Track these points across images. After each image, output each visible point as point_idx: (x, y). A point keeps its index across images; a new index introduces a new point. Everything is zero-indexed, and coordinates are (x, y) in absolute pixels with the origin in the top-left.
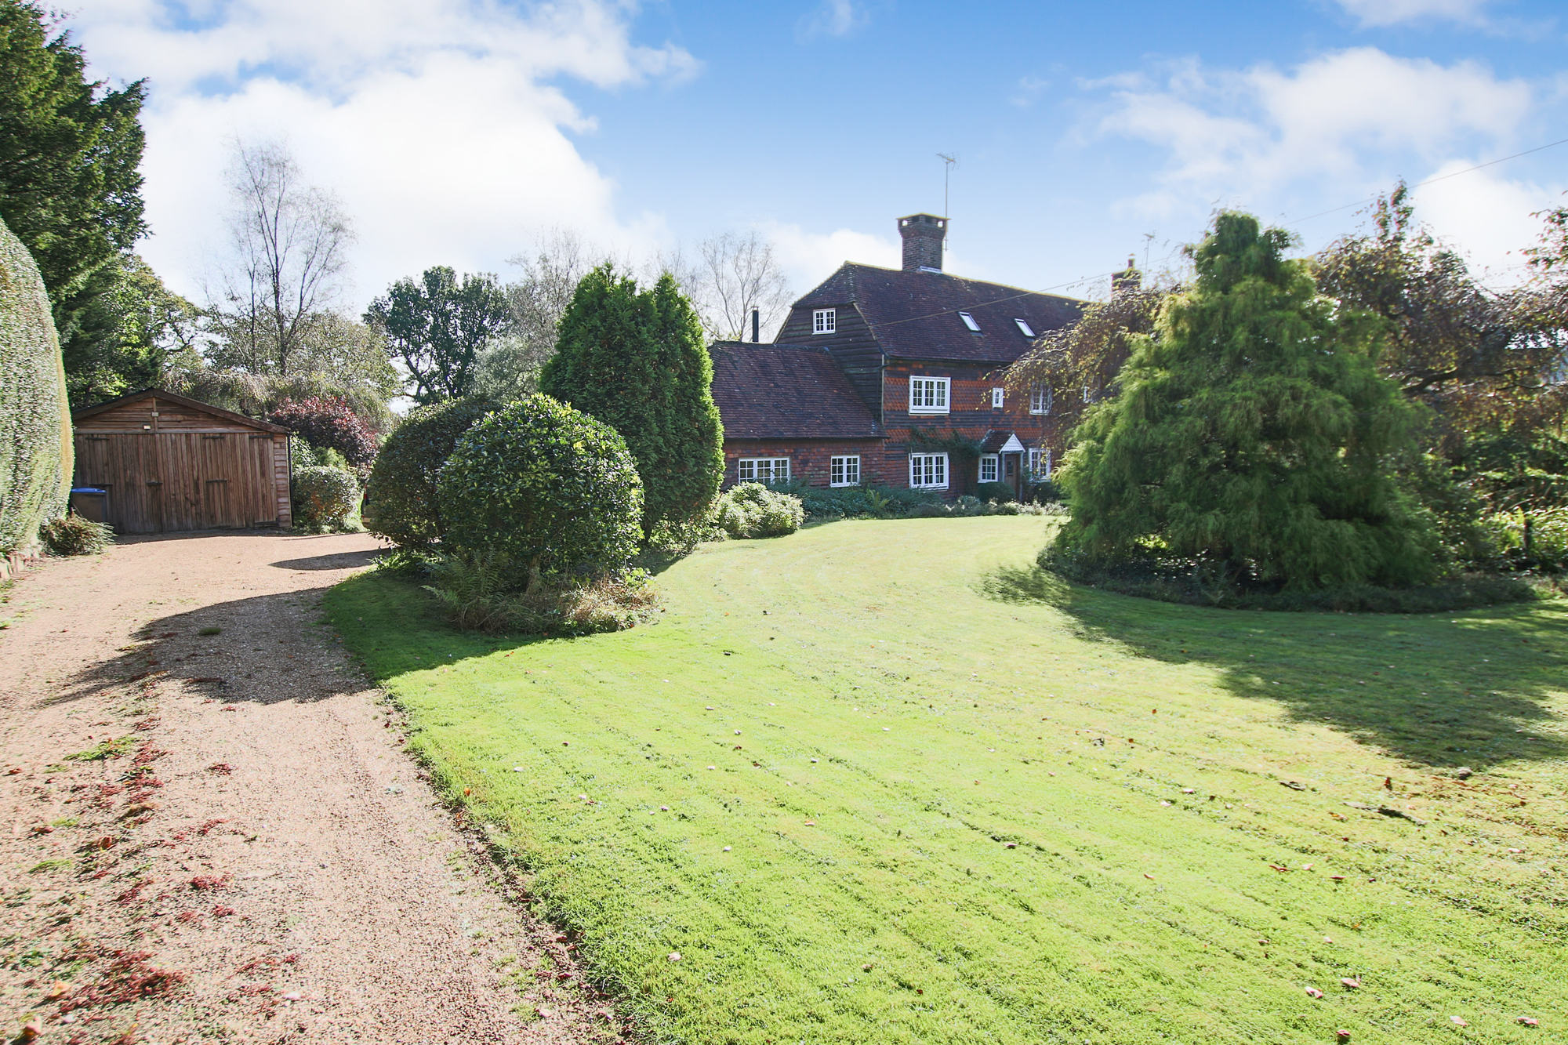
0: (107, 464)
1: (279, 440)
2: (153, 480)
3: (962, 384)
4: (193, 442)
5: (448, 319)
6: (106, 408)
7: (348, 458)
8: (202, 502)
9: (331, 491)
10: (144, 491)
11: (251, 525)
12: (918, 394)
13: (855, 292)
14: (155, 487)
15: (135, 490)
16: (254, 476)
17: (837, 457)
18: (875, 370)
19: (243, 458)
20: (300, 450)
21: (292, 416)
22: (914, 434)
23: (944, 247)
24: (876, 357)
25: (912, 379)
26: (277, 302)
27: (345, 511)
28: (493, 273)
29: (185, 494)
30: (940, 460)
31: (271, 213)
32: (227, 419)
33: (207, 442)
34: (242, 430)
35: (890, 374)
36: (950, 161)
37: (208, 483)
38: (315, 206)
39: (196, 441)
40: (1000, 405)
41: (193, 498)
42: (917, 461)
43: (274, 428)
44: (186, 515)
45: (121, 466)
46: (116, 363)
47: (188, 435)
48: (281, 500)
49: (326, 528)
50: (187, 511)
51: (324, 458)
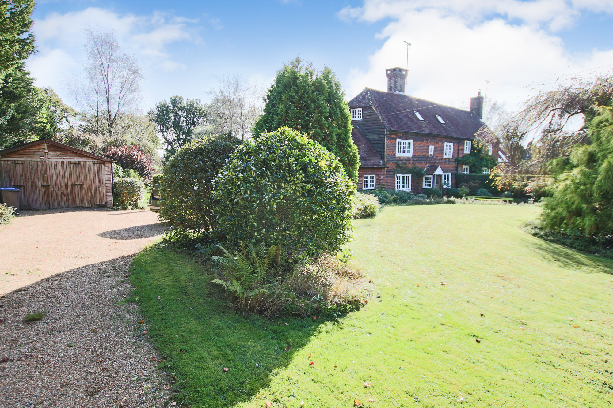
0: (22, 176)
1: (107, 165)
2: (45, 184)
3: (417, 143)
4: (65, 165)
5: (180, 118)
6: (22, 148)
7: (139, 174)
8: (70, 195)
9: (132, 190)
10: (41, 189)
11: (93, 206)
12: (399, 147)
13: (372, 100)
14: (46, 187)
15: (36, 189)
16: (95, 182)
17: (366, 176)
18: (382, 136)
19: (90, 173)
20: (118, 170)
21: (114, 155)
22: (398, 165)
23: (406, 83)
24: (382, 130)
25: (398, 140)
26: (108, 104)
27: (138, 199)
28: (198, 99)
29: (61, 191)
30: (408, 178)
31: (106, 64)
32: (83, 155)
33: (72, 165)
34: (89, 159)
35: (389, 138)
36: (409, 44)
37: (72, 185)
38: (125, 62)
39: (66, 165)
40: (432, 153)
41: (65, 193)
42: (399, 178)
43: (105, 159)
44: (62, 201)
45: (29, 177)
46: (33, 130)
47: (62, 162)
48: (108, 194)
49: (130, 207)
50: (62, 199)
51: (129, 174)
